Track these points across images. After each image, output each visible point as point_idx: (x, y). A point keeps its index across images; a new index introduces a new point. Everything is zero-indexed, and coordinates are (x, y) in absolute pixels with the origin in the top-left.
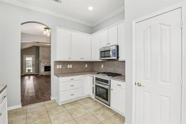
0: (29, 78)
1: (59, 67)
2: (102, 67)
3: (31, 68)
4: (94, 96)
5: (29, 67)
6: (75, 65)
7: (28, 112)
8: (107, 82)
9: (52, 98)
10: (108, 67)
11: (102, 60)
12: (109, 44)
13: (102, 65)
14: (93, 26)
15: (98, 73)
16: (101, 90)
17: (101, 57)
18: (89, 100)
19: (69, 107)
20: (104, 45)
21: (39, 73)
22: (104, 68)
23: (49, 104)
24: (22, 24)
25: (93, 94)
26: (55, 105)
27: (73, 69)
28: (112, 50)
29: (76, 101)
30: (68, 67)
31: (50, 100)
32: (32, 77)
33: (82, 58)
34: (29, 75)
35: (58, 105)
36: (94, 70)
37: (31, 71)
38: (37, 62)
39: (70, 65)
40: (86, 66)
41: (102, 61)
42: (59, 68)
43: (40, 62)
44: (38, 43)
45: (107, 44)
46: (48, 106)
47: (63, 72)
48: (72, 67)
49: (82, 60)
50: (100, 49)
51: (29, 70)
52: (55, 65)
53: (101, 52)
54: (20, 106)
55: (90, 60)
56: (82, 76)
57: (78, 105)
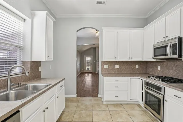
0: (88, 75)
1: (106, 66)
2: (159, 68)
3: (90, 67)
4: (143, 103)
5: (88, 66)
6: (123, 65)
7: (79, 102)
8: (159, 89)
9: (99, 96)
10: (168, 69)
11: (156, 59)
12: (167, 37)
13: (159, 67)
14: (147, 17)
15: (149, 77)
16: (153, 99)
17: (155, 56)
18: (137, 108)
19: (112, 108)
20: (159, 40)
21: (95, 71)
22: (161, 71)
23: (96, 100)
24: (77, 31)
25: (142, 101)
26: (100, 102)
27: (121, 70)
28: (170, 46)
29: (121, 104)
30: (115, 67)
31: (98, 97)
32: (90, 75)
33: (130, 58)
34: (88, 73)
35: (103, 104)
36: (148, 72)
37: (90, 70)
38: (94, 62)
39: (117, 65)
40: (137, 66)
41: (158, 60)
42: (106, 68)
43: (96, 62)
44: (94, 44)
45: (164, 38)
46: (94, 102)
47: (110, 72)
48: (119, 68)
49: (130, 60)
50: (153, 45)
51: (88, 69)
52: (102, 65)
53: (155, 49)
54: (75, 96)
55: (142, 59)
56: (129, 78)
57: (121, 109)
